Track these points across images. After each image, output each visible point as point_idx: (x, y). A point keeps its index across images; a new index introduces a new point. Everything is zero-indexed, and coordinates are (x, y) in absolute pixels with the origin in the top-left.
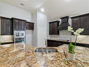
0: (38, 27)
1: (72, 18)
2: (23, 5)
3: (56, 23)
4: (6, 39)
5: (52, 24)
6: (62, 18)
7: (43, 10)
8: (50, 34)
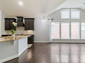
5: (8, 20)
6: (17, 17)
8: (5, 30)
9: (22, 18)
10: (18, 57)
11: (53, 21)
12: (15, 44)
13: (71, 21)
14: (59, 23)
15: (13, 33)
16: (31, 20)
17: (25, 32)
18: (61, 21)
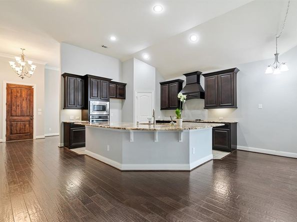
0: (136, 94)
1: (205, 75)
2: (105, 47)
3: (176, 84)
4: (72, 117)
5: (167, 86)
6: (186, 75)
7: (146, 56)
8: (162, 109)
9: (197, 74)
10: (189, 171)
12: (182, 141)
15: (179, 117)
16: (223, 76)
17: (207, 115)
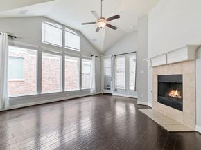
11: (15, 41)
13: (65, 52)
14: (36, 51)
18: (42, 47)
